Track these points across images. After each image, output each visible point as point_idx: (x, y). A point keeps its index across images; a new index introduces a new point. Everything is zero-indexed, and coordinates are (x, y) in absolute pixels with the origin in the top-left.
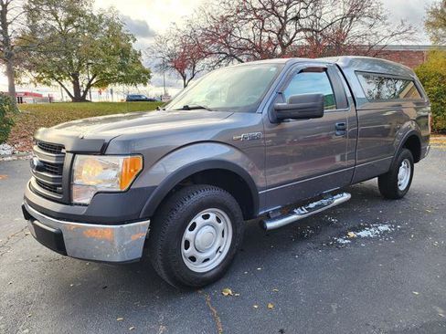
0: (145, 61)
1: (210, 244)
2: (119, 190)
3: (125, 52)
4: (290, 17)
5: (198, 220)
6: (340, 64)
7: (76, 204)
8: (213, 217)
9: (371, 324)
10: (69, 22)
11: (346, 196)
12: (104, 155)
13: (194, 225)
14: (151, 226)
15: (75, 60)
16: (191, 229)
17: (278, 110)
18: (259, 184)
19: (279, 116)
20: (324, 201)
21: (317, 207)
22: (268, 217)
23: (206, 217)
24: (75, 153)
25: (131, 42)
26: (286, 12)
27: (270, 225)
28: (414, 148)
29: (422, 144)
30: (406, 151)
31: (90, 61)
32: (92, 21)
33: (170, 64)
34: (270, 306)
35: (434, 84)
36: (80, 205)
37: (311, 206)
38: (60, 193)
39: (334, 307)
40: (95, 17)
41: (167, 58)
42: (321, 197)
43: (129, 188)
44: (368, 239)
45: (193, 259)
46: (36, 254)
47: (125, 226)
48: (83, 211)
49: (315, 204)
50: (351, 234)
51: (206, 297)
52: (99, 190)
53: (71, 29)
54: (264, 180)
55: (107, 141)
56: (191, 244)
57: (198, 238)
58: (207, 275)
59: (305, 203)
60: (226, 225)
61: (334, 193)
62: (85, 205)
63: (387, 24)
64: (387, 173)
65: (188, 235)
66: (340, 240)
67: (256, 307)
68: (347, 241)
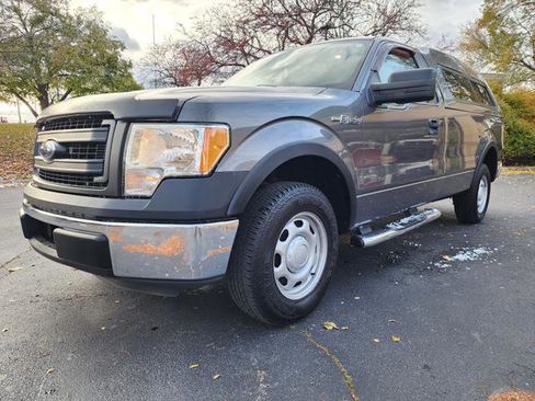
0: (136, 75)
1: (304, 260)
2: (199, 174)
3: (111, 62)
4: (320, 25)
5: (290, 227)
7: (130, 197)
8: (306, 224)
10: (37, 21)
12: (175, 122)
13: (286, 233)
15: (44, 69)
16: (283, 239)
19: (376, 99)
20: (416, 217)
21: (412, 223)
23: (299, 224)
24: (129, 121)
25: (119, 50)
26: (313, 21)
27: (367, 241)
30: (485, 167)
31: (65, 72)
32: (68, 21)
34: (395, 339)
36: (136, 197)
37: (405, 220)
38: (100, 185)
40: (71, 18)
41: (166, 72)
43: (213, 171)
44: (469, 262)
45: (284, 281)
47: (199, 226)
48: (145, 205)
50: (448, 258)
52: (166, 174)
56: (283, 260)
57: (291, 251)
58: (301, 303)
59: (397, 219)
60: (319, 237)
64: (467, 191)
65: (280, 246)
66: (437, 264)
67: (377, 340)
68: (446, 265)
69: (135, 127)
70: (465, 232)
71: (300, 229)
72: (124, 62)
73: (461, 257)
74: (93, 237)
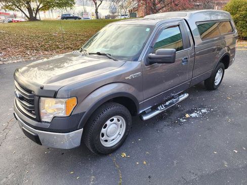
1: (114, 133)
2: (66, 116)
5: (108, 122)
7: (43, 122)
9: (192, 171)
11: (186, 95)
12: (55, 98)
13: (106, 125)
14: (84, 130)
16: (105, 128)
17: (150, 58)
18: (139, 99)
20: (174, 100)
21: (170, 104)
22: (145, 113)
23: (112, 120)
24: (39, 96)
27: (145, 118)
28: (226, 61)
29: (231, 58)
34: (145, 163)
35: (243, 10)
36: (46, 122)
37: (167, 103)
38: (34, 114)
39: (175, 162)
42: (173, 97)
43: (71, 114)
44: (195, 118)
45: (106, 141)
48: (48, 126)
49: (169, 102)
50: (187, 116)
51: (113, 158)
52: (55, 115)
54: (142, 97)
55: (57, 91)
56: (105, 135)
57: (108, 131)
59: (164, 103)
60: (123, 122)
61: (180, 95)
62: (48, 122)
64: (209, 78)
65: (103, 130)
66: (181, 120)
67: (138, 163)
68: (184, 120)
69: (42, 98)
71: (113, 122)
73: (193, 115)
74: (34, 134)
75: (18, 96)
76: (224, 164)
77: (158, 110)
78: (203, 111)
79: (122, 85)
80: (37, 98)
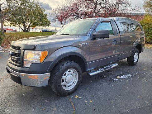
1: (71, 81)
4: (98, 3)
5: (67, 72)
6: (115, 20)
7: (25, 67)
8: (72, 72)
9: (124, 107)
10: (22, 4)
11: (116, 65)
12: (35, 50)
13: (65, 74)
14: (51, 75)
15: (24, 18)
16: (65, 75)
17: (94, 35)
18: (87, 60)
19: (94, 37)
20: (109, 66)
21: (107, 68)
22: (90, 72)
23: (69, 71)
25: (44, 11)
26: (97, 2)
27: (91, 74)
28: (139, 48)
29: (142, 47)
30: (137, 49)
31: (30, 18)
33: (57, 19)
34: (91, 101)
38: (19, 63)
39: (112, 102)
40: (31, 3)
42: (108, 65)
43: (43, 62)
44: (124, 79)
45: (65, 86)
46: (11, 84)
47: (42, 74)
48: (27, 69)
49: (106, 67)
50: (118, 77)
52: (33, 62)
53: (23, 7)
54: (89, 59)
55: (36, 46)
56: (64, 81)
57: (67, 78)
58: (69, 91)
59: (103, 67)
60: (76, 74)
61: (112, 64)
62: (28, 67)
63: (131, 6)
64: (130, 57)
65: (63, 77)
66: (114, 79)
67: (86, 101)
68: (116, 80)
69: (26, 51)
70: (129, 68)
71: (70, 73)
72: (45, 15)
73: (122, 77)
74: (17, 76)
75: (11, 53)
76: (146, 103)
77: (99, 70)
78: (128, 75)
79: (76, 49)
80: (23, 50)
